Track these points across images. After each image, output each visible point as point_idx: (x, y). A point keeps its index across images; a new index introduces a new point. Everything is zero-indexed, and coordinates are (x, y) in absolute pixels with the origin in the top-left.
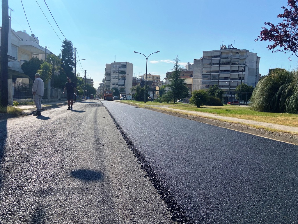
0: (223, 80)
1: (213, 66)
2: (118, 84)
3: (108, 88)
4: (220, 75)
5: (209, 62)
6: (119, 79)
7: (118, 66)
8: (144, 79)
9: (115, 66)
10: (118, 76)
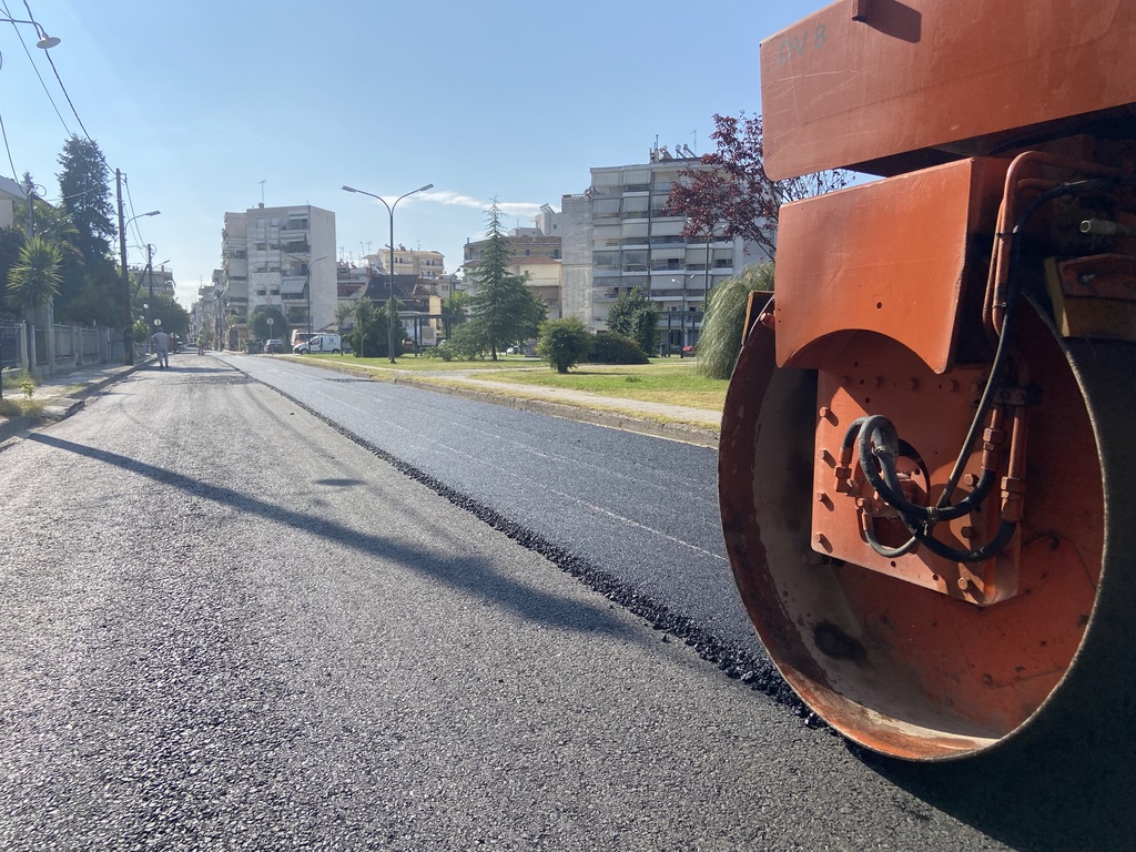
0: (663, 269)
1: (627, 221)
2: (281, 292)
3: (240, 307)
4: (653, 251)
5: (613, 206)
6: (284, 273)
7: (275, 221)
8: (380, 268)
9: (262, 221)
10: (277, 259)
